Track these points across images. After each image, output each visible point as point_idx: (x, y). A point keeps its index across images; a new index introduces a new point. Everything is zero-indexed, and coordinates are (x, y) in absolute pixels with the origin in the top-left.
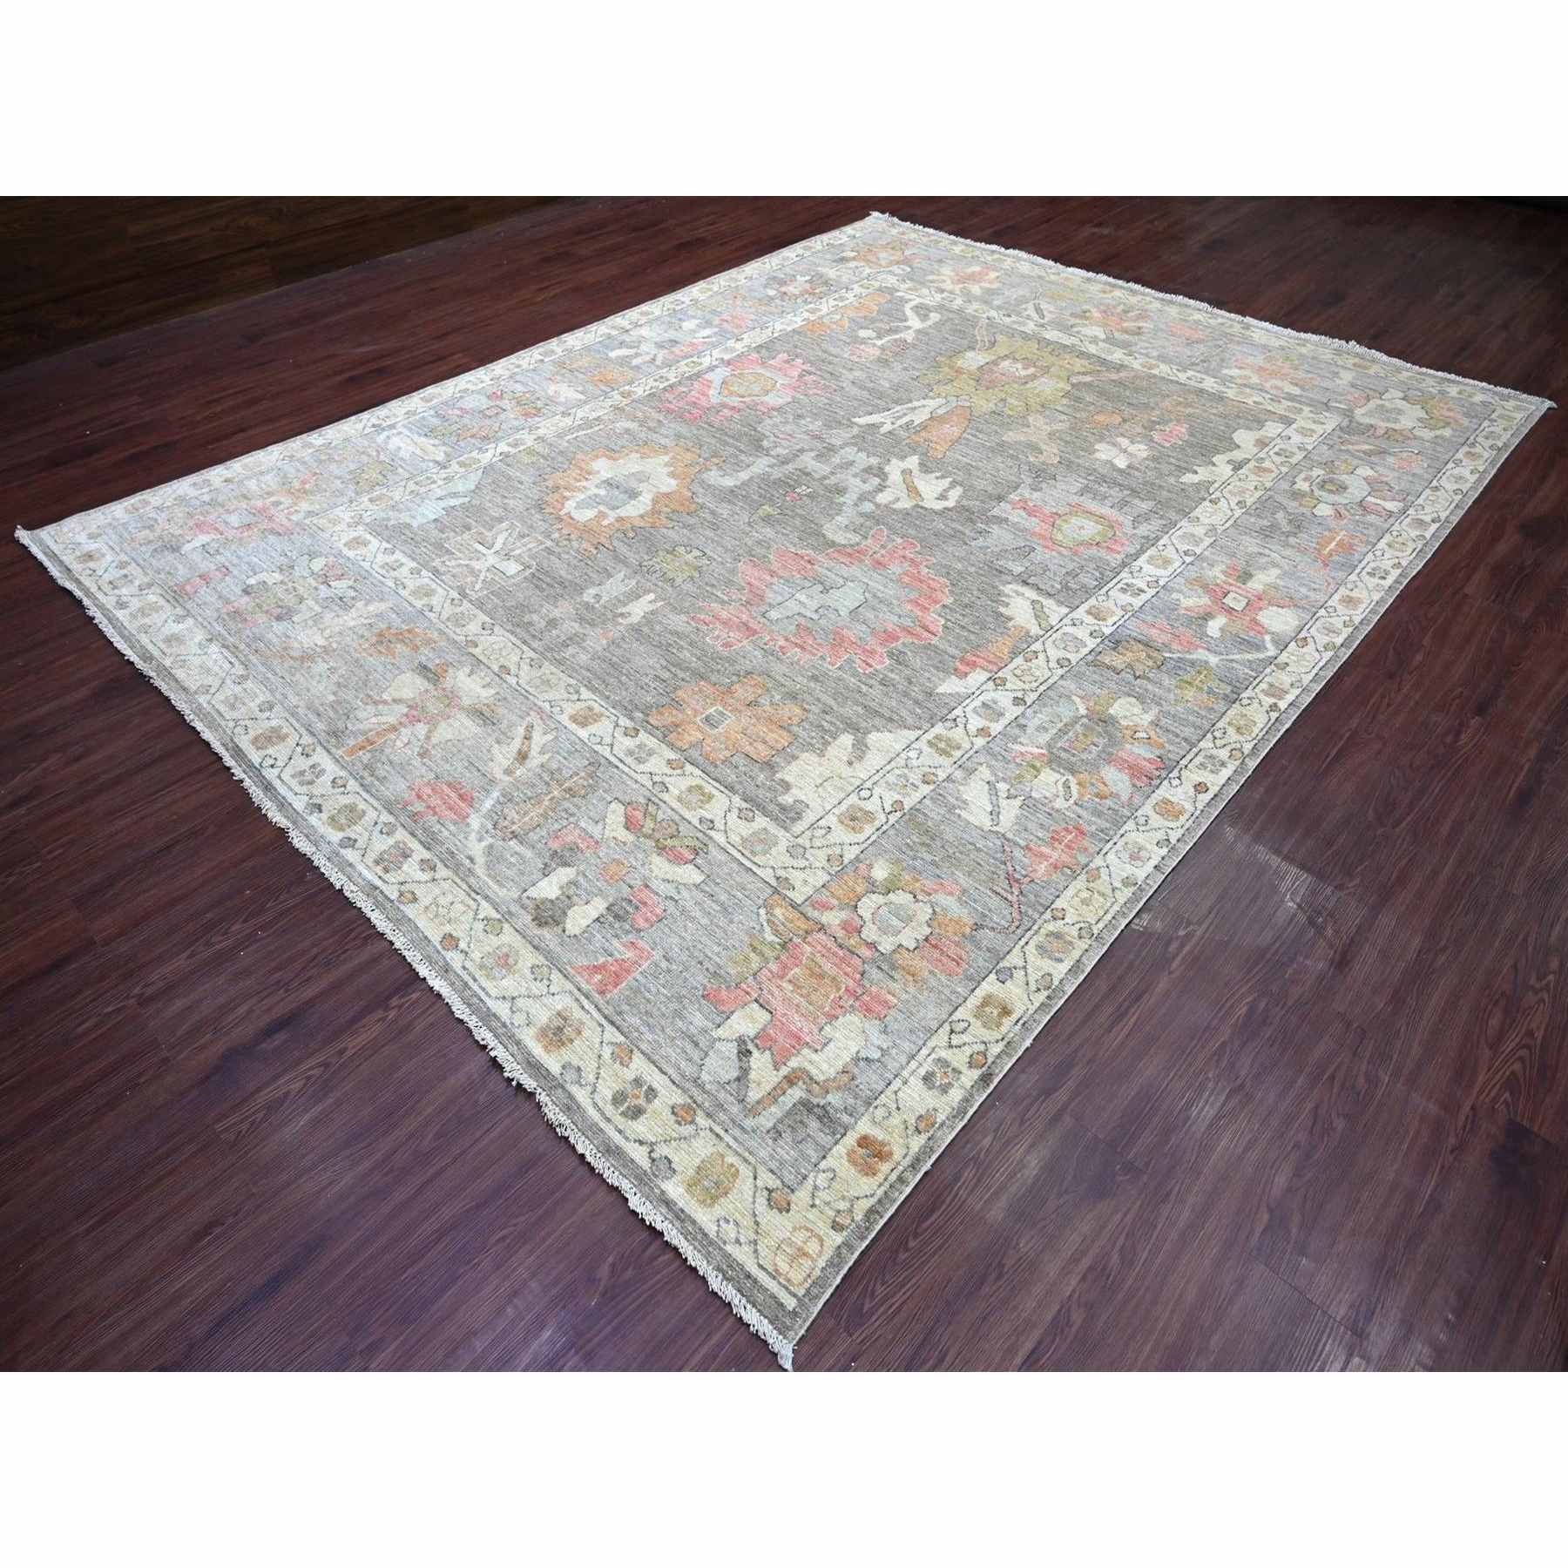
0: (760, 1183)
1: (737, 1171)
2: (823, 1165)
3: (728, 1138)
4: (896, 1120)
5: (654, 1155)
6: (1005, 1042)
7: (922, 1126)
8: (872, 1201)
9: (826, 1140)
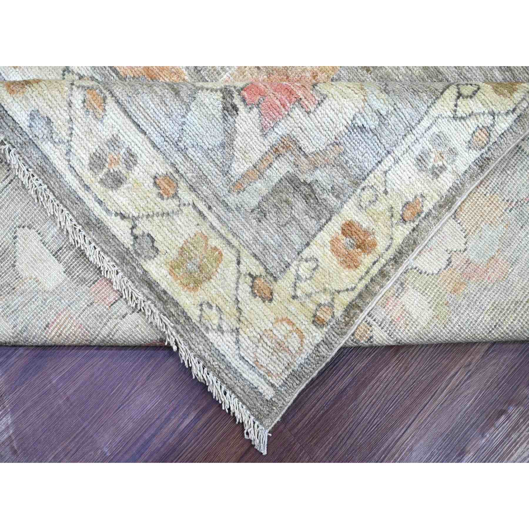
0: (243, 268)
1: (220, 254)
2: (306, 253)
3: (211, 218)
4: (381, 207)
5: (136, 232)
6: (514, 116)
7: (408, 214)
8: (353, 295)
9: (311, 224)
